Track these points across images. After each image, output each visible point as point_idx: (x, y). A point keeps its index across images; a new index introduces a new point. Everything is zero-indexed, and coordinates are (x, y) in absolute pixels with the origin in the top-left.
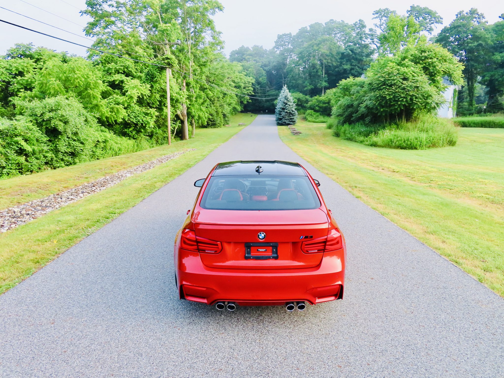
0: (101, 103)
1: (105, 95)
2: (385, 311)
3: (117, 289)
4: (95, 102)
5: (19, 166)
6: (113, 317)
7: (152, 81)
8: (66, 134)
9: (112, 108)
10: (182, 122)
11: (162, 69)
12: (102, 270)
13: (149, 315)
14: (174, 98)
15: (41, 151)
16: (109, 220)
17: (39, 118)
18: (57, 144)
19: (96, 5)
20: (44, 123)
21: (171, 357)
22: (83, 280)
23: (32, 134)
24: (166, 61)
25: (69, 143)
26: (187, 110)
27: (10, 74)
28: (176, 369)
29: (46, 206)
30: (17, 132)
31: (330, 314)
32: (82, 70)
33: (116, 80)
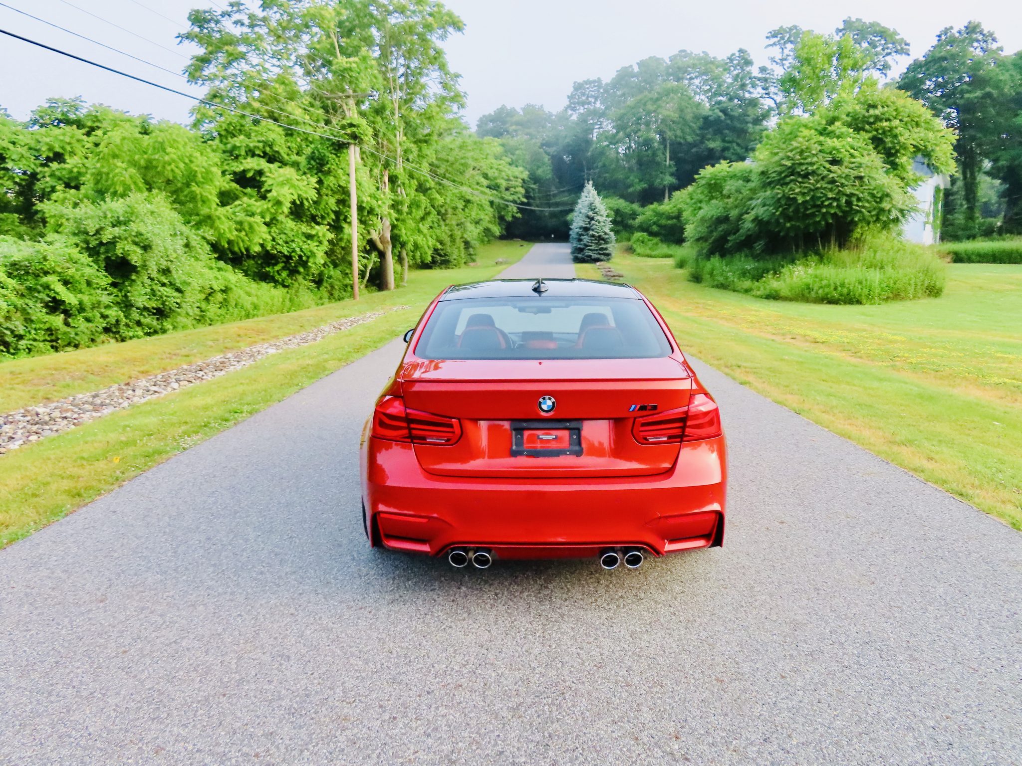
0: (217, 213)
1: (226, 198)
2: (813, 580)
3: (241, 541)
4: (204, 211)
5: (52, 334)
6: (229, 590)
7: (321, 171)
8: (147, 270)
9: (240, 223)
10: (382, 255)
11: (339, 147)
12: (210, 509)
13: (307, 587)
14: (364, 205)
15: (96, 306)
16: (228, 424)
17: (92, 239)
18: (129, 292)
19: (209, 21)
20: (102, 250)
21: (352, 661)
22: (169, 525)
23: (77, 270)
24: (349, 131)
25: (152, 290)
26: (392, 231)
27: (37, 158)
28: (361, 684)
29: (102, 405)
30: (47, 266)
31: (695, 585)
32: (180, 147)
33: (249, 170)
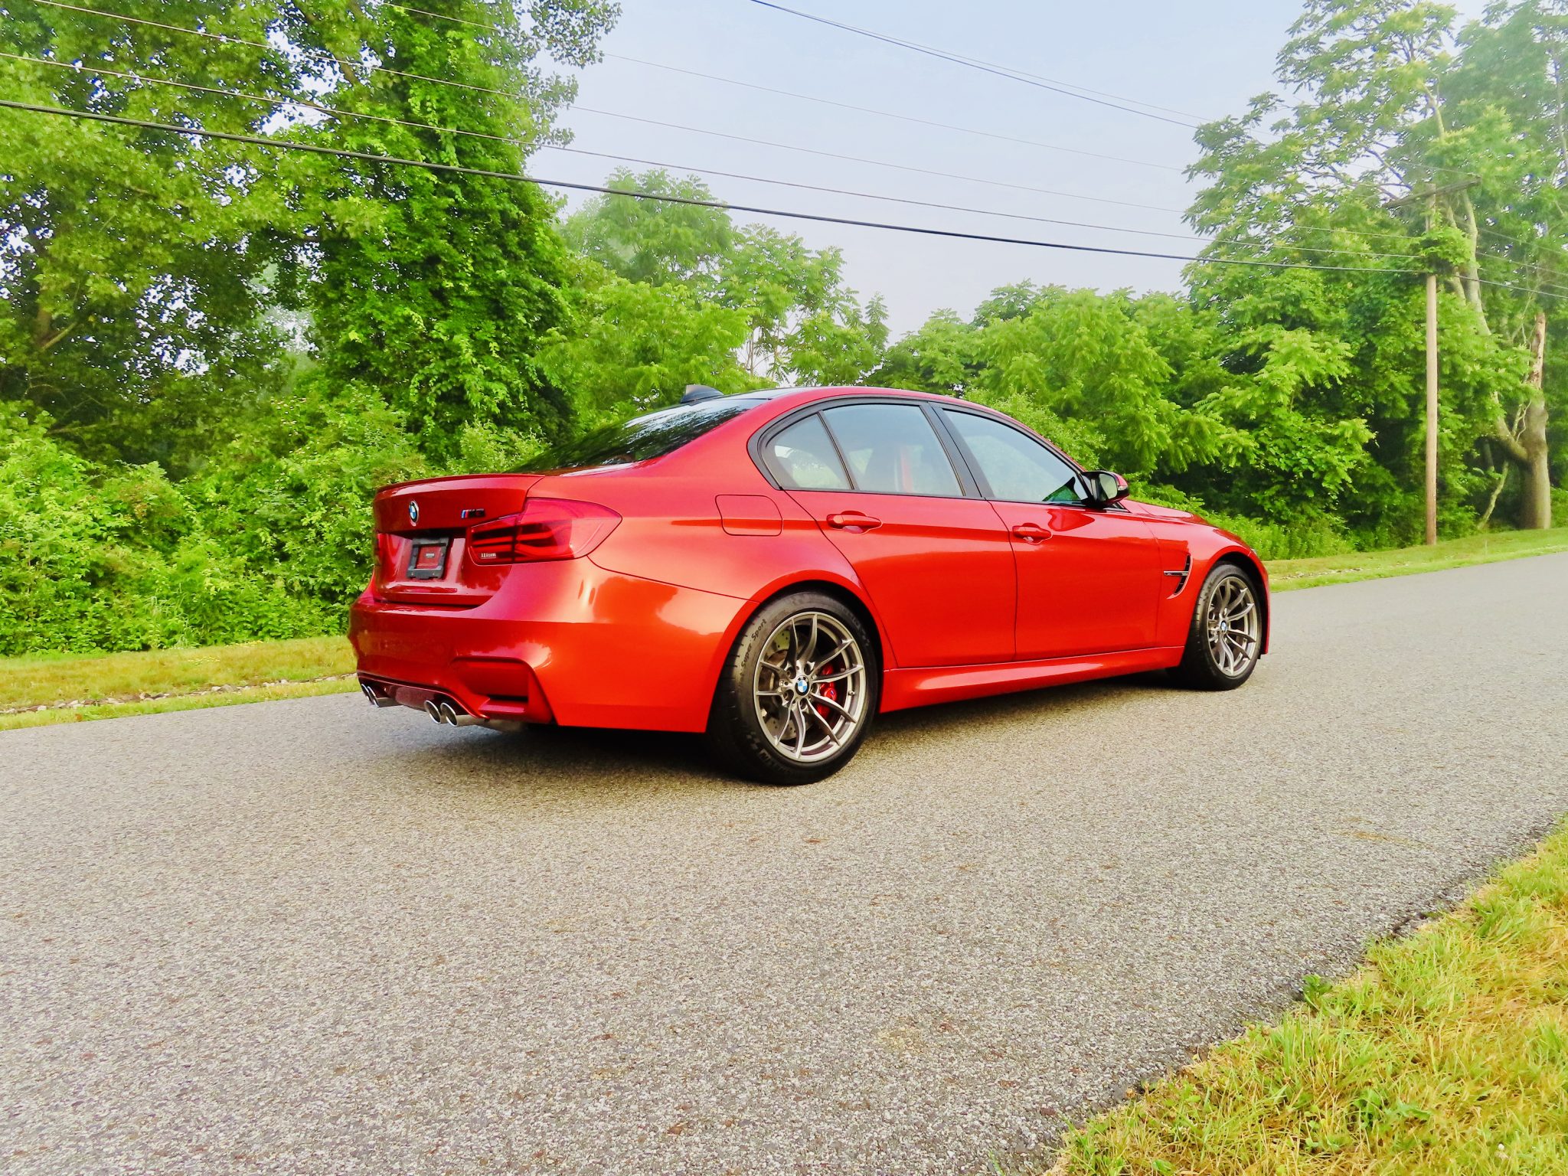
7: (1372, 330)
9: (1185, 425)
10: (1524, 468)
11: (1407, 283)
19: (1228, 137)
24: (1423, 254)
26: (1552, 422)
33: (1249, 346)
